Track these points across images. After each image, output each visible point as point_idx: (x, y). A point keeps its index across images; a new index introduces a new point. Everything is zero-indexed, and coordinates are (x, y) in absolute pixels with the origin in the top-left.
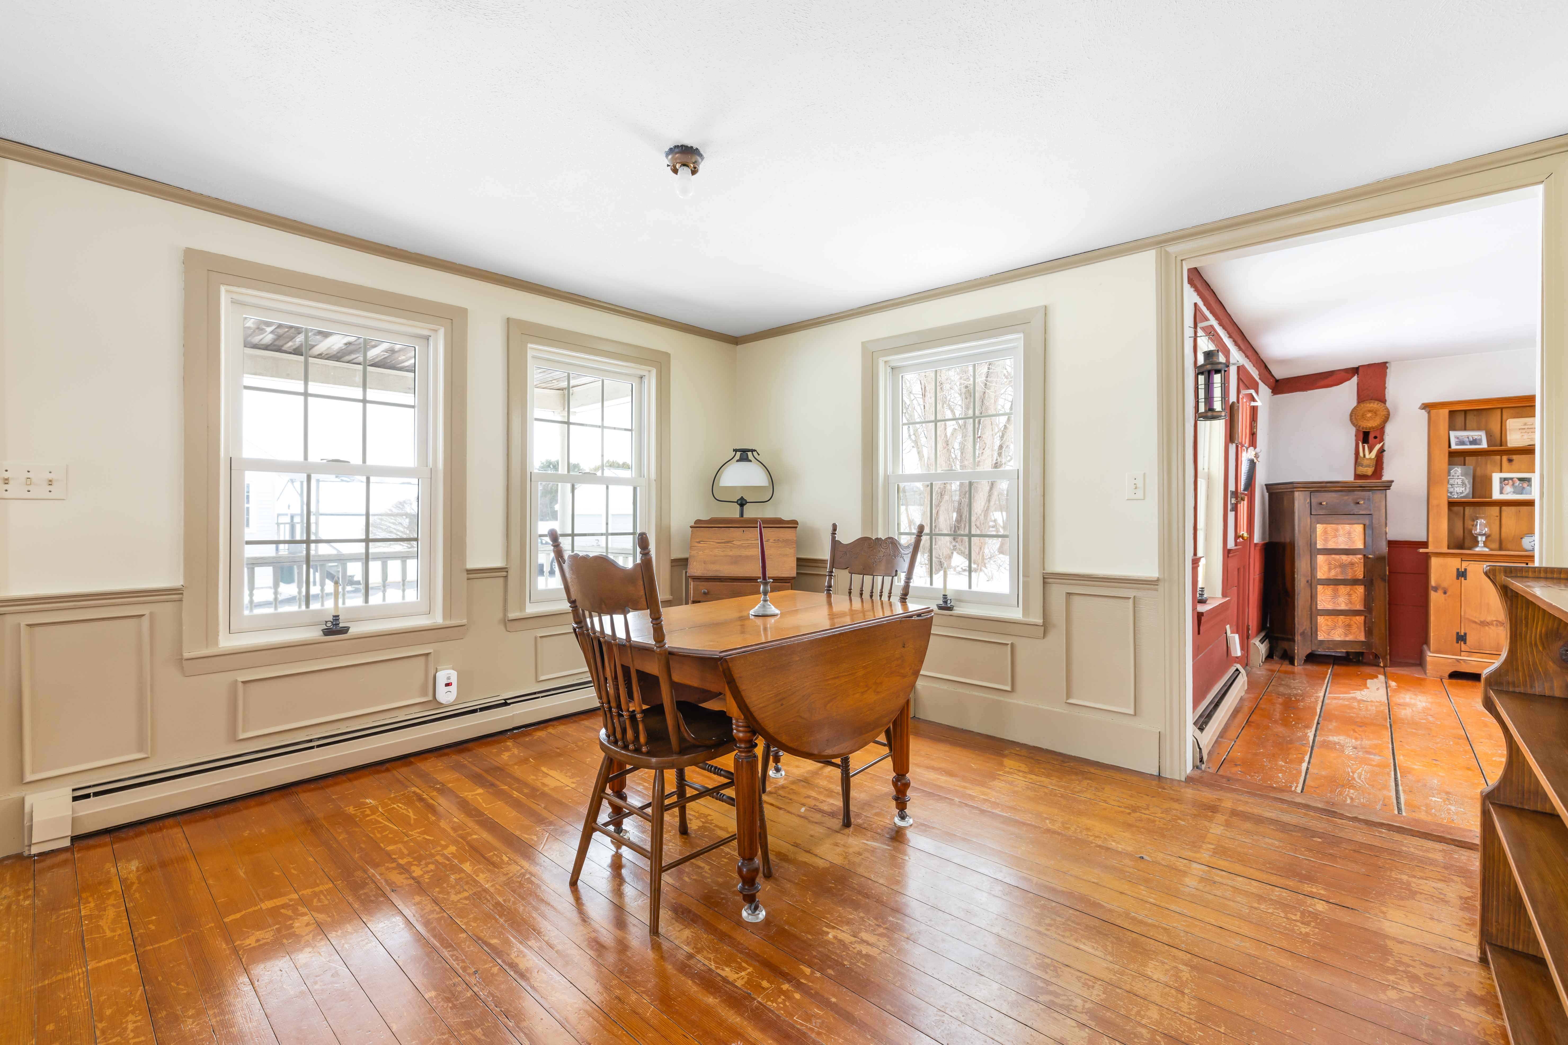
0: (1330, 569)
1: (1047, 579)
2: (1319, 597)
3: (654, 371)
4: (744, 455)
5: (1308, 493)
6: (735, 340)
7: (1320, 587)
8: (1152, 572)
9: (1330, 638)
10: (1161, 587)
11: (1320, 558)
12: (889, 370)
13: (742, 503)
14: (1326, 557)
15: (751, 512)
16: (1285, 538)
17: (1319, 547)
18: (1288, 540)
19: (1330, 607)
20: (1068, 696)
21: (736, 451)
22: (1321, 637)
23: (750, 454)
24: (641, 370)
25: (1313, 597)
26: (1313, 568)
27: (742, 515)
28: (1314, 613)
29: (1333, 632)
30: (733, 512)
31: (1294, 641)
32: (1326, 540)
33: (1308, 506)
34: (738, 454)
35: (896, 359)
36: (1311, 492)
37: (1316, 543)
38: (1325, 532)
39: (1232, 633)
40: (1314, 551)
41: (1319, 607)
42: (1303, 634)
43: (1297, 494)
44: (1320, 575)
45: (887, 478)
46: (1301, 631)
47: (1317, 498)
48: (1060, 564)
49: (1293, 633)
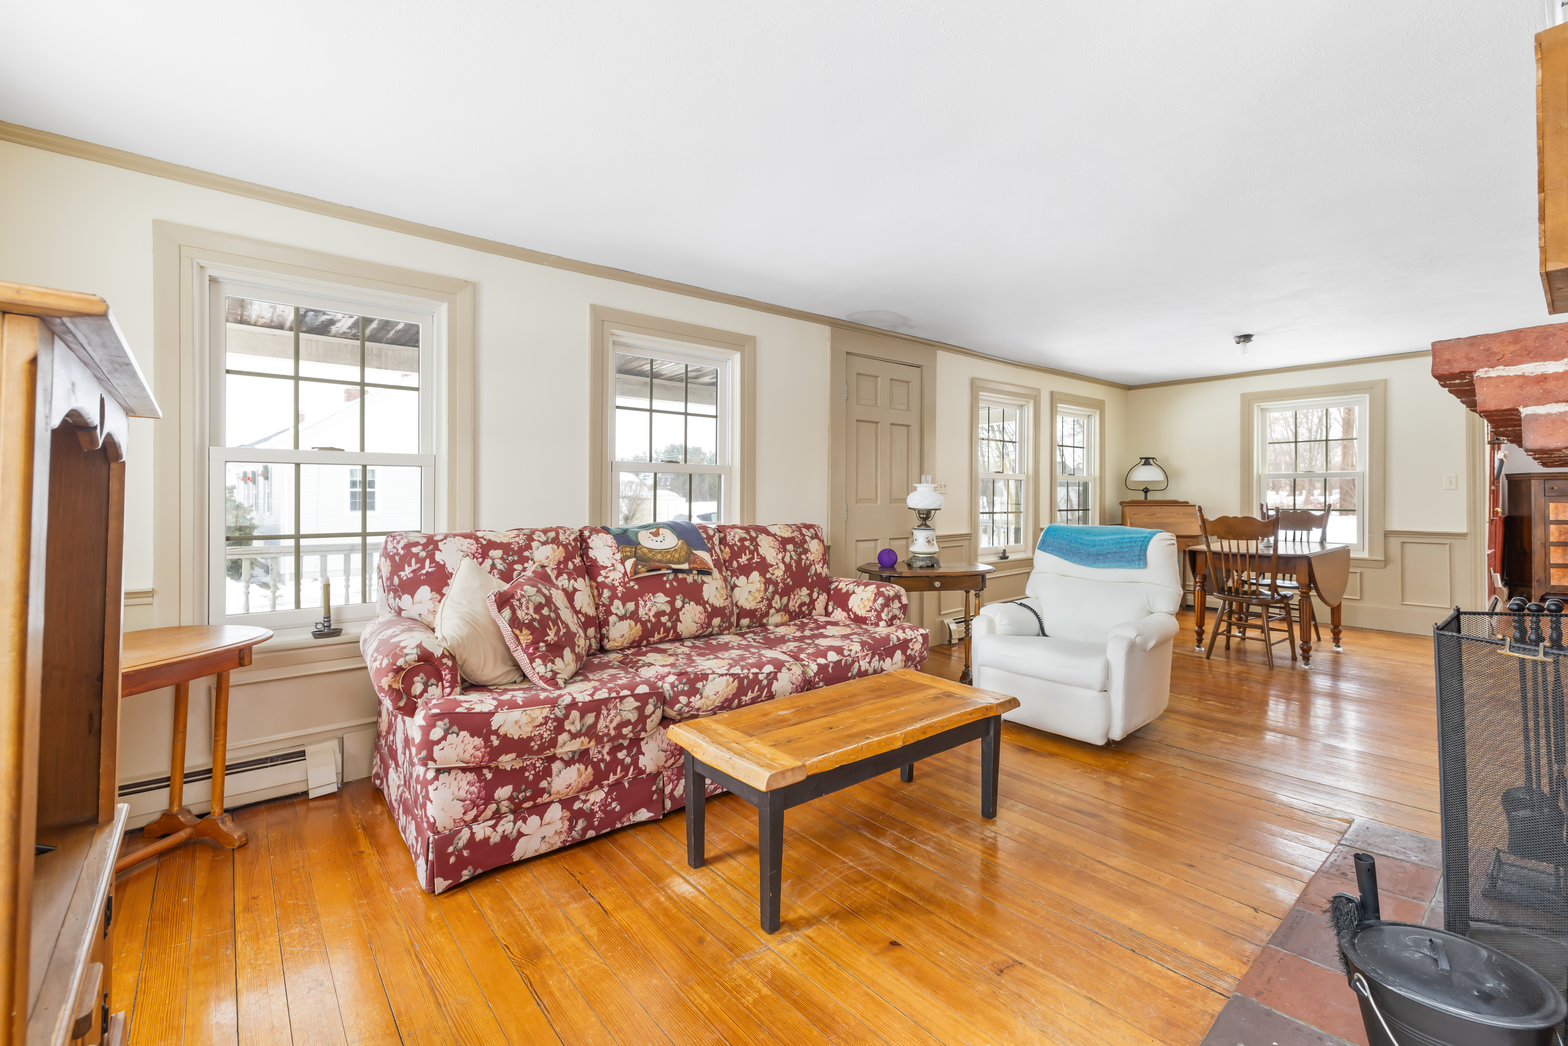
0: (1560, 535)
1: (1387, 534)
2: (1552, 555)
3: (1098, 412)
4: (1147, 461)
5: (1543, 481)
6: (1129, 388)
7: (1552, 548)
8: (1464, 529)
9: (1561, 584)
10: (1469, 538)
11: (1553, 527)
12: (1260, 411)
13: (1146, 491)
14: (1557, 526)
15: (1151, 497)
16: (1523, 512)
17: (1551, 519)
18: (1525, 514)
19: (1560, 562)
20: (1403, 600)
21: (1141, 458)
22: (1553, 582)
23: (1151, 460)
24: (1088, 411)
25: (1547, 555)
26: (1547, 534)
27: (1146, 498)
28: (1547, 566)
29: (1563, 580)
30: (1141, 496)
31: (1531, 587)
32: (1557, 514)
33: (1542, 490)
34: (1143, 460)
35: (1264, 405)
36: (1545, 480)
37: (1549, 516)
38: (1556, 508)
39: (1495, 572)
40: (1547, 522)
41: (1552, 562)
42: (1538, 581)
43: (1533, 482)
44: (1552, 539)
45: (1259, 476)
46: (1537, 578)
47: (1549, 485)
48: (1395, 525)
49: (1530, 582)
